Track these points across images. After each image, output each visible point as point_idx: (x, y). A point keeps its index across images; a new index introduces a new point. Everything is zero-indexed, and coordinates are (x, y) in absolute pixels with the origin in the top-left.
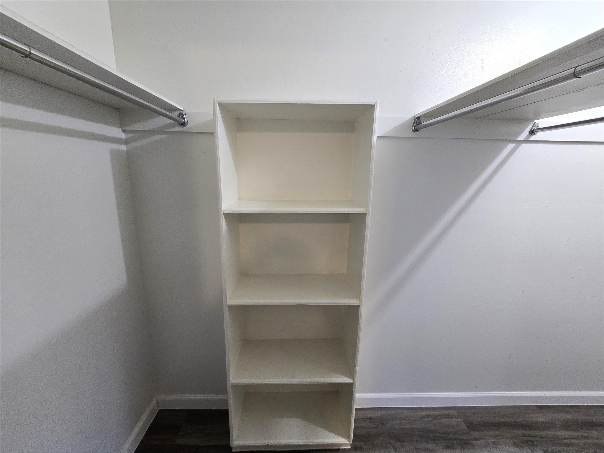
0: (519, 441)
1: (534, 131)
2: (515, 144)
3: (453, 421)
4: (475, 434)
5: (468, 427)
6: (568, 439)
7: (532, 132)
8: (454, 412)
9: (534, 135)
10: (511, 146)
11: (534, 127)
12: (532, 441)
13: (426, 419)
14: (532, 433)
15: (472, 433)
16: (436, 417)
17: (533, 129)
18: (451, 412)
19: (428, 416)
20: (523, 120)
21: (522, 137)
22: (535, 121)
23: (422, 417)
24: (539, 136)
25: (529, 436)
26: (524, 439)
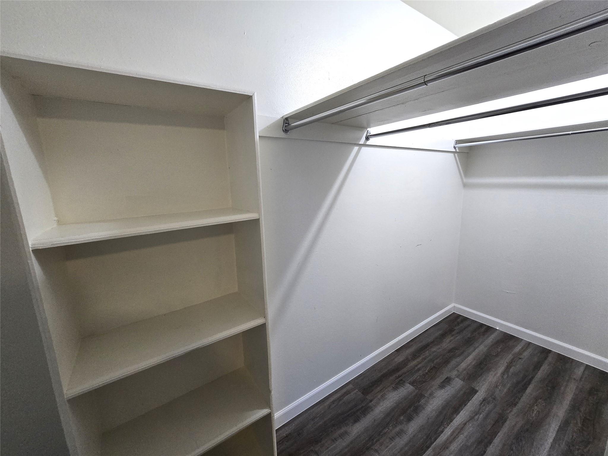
0: (395, 385)
1: (369, 137)
2: (358, 147)
3: (352, 395)
4: (369, 397)
5: (363, 393)
6: (417, 366)
7: (367, 138)
8: (351, 386)
9: (369, 140)
10: (356, 148)
11: (368, 134)
12: (402, 380)
13: (333, 406)
14: (400, 373)
15: (367, 397)
16: (339, 399)
17: (368, 135)
18: (348, 388)
19: (333, 402)
20: (362, 127)
21: (362, 141)
22: (368, 129)
23: (329, 406)
24: (372, 141)
25: (399, 377)
26: (397, 381)
